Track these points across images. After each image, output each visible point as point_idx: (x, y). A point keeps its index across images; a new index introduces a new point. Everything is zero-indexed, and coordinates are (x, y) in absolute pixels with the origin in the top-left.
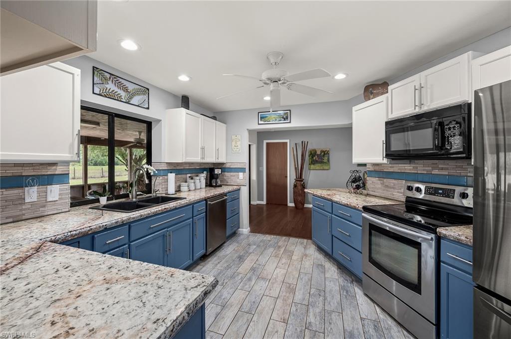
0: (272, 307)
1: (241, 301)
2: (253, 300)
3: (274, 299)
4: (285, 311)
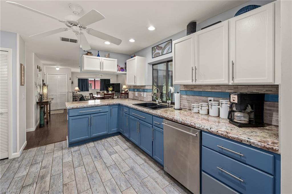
0: (79, 186)
1: (102, 175)
2: (94, 180)
3: (80, 191)
4: (67, 190)
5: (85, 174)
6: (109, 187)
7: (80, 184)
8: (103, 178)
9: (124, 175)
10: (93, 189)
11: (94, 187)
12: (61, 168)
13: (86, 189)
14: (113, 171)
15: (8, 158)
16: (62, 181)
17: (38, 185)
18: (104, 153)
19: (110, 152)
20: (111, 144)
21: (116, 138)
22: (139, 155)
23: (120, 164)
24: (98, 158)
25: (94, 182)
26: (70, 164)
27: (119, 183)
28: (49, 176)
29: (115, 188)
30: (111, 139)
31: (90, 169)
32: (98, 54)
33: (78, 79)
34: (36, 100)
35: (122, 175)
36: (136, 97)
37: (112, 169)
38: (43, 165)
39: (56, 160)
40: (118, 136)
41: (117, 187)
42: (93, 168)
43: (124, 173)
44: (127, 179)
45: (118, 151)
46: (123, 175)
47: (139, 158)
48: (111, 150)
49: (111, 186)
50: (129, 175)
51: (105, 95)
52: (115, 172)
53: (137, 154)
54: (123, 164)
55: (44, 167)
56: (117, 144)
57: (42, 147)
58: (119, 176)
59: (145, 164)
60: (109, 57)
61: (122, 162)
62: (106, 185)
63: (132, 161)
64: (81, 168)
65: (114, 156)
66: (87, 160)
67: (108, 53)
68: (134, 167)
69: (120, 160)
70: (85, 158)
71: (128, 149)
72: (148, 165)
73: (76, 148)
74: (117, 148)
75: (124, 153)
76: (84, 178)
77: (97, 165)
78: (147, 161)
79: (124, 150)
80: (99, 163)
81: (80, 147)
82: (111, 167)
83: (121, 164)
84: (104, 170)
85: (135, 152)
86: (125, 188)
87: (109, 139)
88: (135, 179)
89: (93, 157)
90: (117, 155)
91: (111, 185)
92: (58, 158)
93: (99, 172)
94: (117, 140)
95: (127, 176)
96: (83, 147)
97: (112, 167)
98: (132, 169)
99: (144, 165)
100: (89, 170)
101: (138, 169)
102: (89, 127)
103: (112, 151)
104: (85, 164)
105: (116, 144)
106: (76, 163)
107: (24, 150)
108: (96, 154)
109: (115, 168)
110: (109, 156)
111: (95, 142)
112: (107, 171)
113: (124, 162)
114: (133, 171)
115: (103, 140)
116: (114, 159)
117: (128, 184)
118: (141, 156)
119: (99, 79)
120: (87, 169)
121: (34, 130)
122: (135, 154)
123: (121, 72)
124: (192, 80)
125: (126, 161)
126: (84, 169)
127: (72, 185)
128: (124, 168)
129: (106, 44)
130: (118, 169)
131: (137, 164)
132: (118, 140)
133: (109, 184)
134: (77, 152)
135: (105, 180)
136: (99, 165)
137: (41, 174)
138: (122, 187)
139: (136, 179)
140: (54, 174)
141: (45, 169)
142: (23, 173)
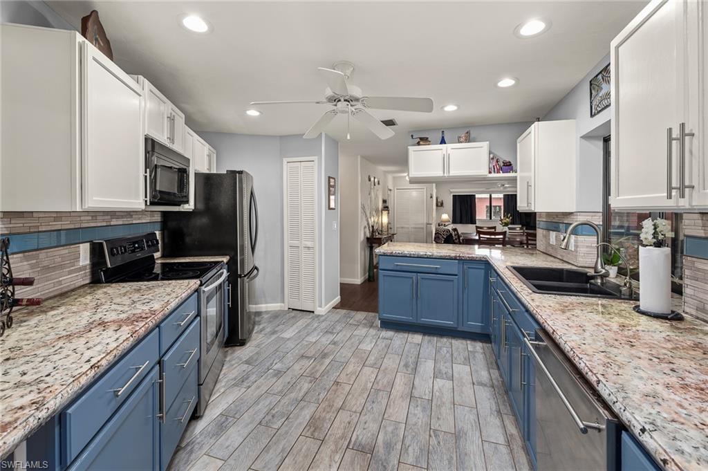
0: (350, 397)
1: (392, 404)
2: (375, 404)
3: (346, 407)
4: (334, 393)
5: (370, 385)
6: (386, 433)
7: (353, 396)
8: (390, 411)
9: (430, 436)
10: (363, 418)
11: (366, 415)
12: (350, 355)
13: (354, 410)
14: (416, 412)
15: (313, 312)
16: (338, 374)
17: (314, 363)
18: (427, 367)
19: (440, 371)
20: (455, 355)
21: (475, 347)
22: (505, 416)
23: (439, 407)
24: (410, 369)
25: (372, 408)
26: (363, 355)
27: (407, 442)
28: (331, 357)
29: (396, 444)
30: (462, 343)
31: (384, 381)
32: (443, 137)
33: (453, 196)
34: (365, 233)
35: (425, 432)
36: (553, 248)
37: (417, 406)
38: (336, 340)
39: (353, 340)
40: (484, 344)
41: (399, 446)
42: (388, 382)
43: (434, 431)
44: (431, 447)
45: (457, 376)
46: (428, 433)
47: (497, 422)
48: (443, 367)
49: (391, 435)
50: (441, 443)
51: (481, 236)
52: (419, 416)
53: (499, 412)
54: (446, 411)
55: (335, 343)
56: (467, 361)
57: (352, 312)
58: (418, 429)
59: (504, 450)
60: (468, 140)
61: (448, 405)
62: (385, 427)
63: (473, 417)
64: (372, 372)
65: (441, 384)
66: (390, 362)
67: (466, 131)
68: (466, 435)
69: (447, 397)
70: (390, 358)
71: (486, 385)
72: (507, 457)
73: (390, 334)
74: (461, 370)
75: (468, 390)
76: (364, 389)
77: (398, 380)
78: (515, 447)
79: (473, 384)
80: (403, 380)
81: (396, 334)
82: (417, 401)
83: (443, 409)
84: (401, 399)
85: (497, 403)
86: (410, 460)
87: (458, 344)
88: (447, 461)
89: (402, 363)
90: (449, 384)
91: (392, 433)
92: (357, 338)
93: (391, 397)
94: (473, 352)
95: (434, 441)
96: (401, 336)
97: (419, 402)
98: (458, 436)
99: (496, 448)
100: (380, 383)
101: (472, 445)
102: (414, 300)
103: (444, 370)
104: (382, 368)
105: (465, 359)
106: (372, 359)
107: (333, 308)
108: (411, 360)
109: (424, 408)
110: (431, 378)
111: (427, 338)
112: (405, 404)
113: (451, 408)
114: (456, 440)
115: (445, 340)
116: (436, 387)
117: (423, 457)
118: (507, 422)
119: (501, 196)
120: (379, 378)
121: (359, 283)
122: (494, 409)
123: (501, 175)
124: (670, 189)
125: (459, 410)
126: (374, 376)
127: (344, 389)
128: (440, 422)
129: (449, 112)
130: (429, 413)
131: (478, 434)
132: (476, 354)
133: (390, 429)
134: (385, 341)
135: (389, 416)
136: (402, 383)
137: (325, 351)
138: (408, 453)
139: (450, 462)
140: (337, 360)
141: (333, 346)
142: (312, 339)
